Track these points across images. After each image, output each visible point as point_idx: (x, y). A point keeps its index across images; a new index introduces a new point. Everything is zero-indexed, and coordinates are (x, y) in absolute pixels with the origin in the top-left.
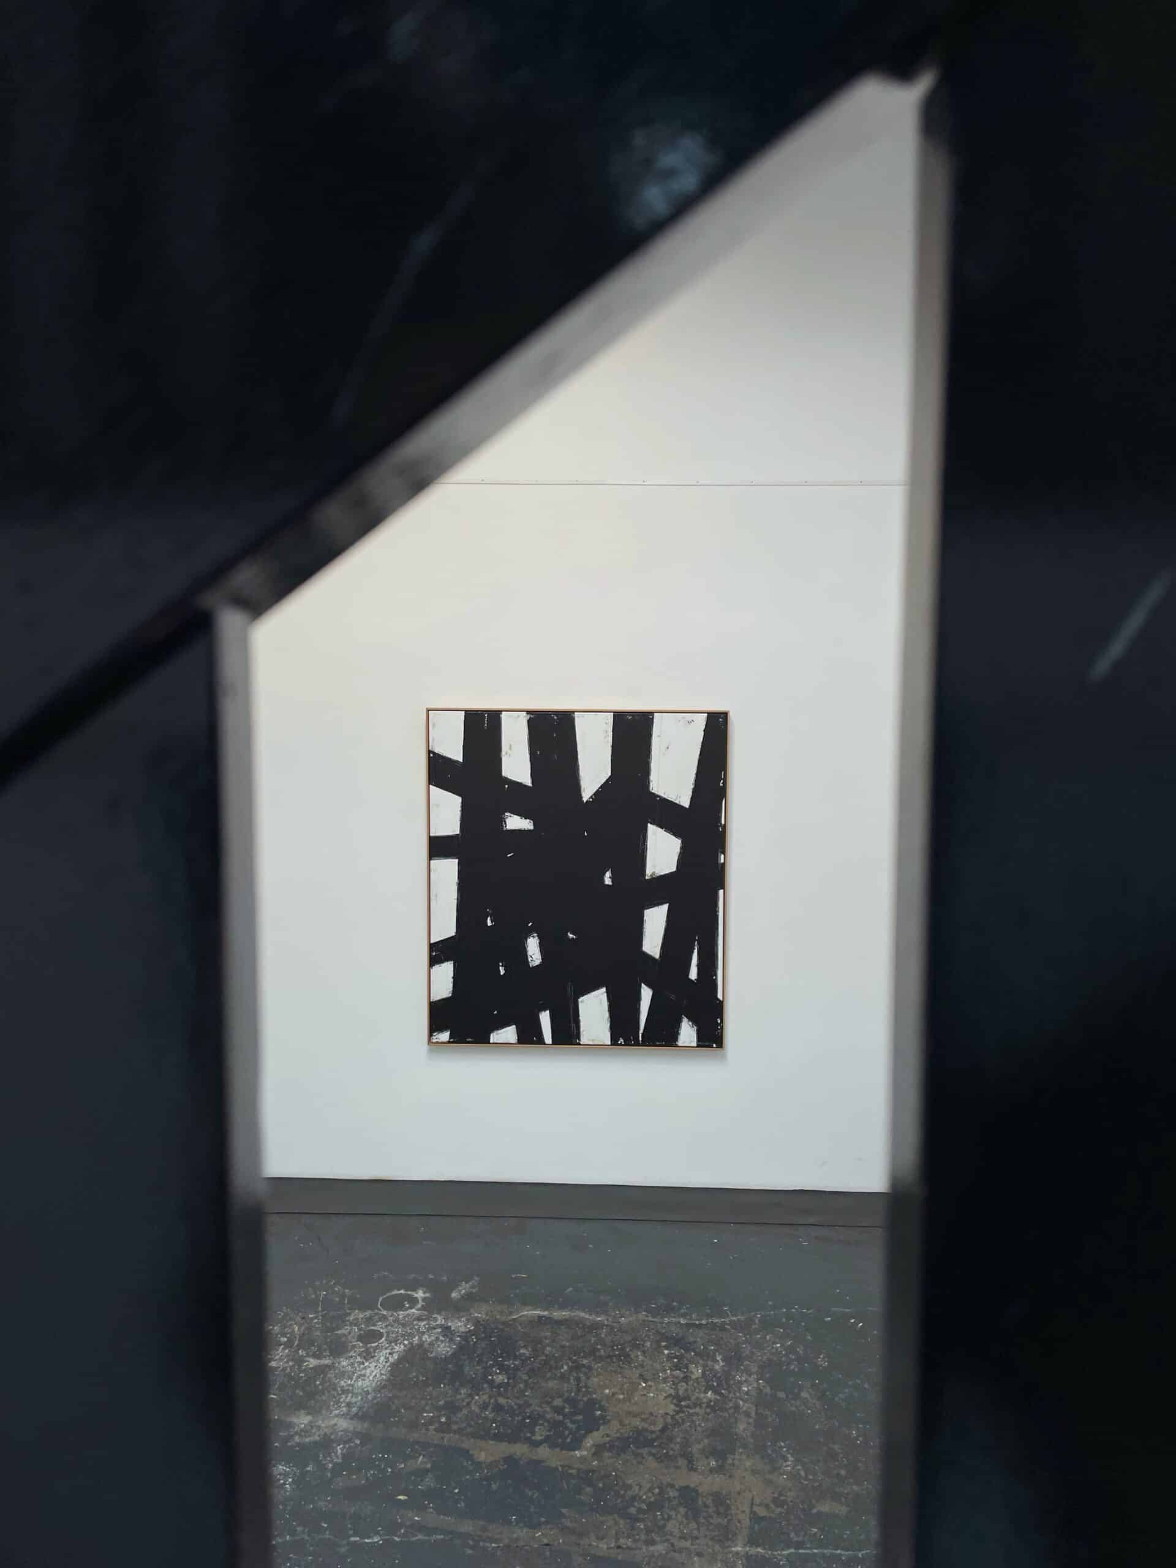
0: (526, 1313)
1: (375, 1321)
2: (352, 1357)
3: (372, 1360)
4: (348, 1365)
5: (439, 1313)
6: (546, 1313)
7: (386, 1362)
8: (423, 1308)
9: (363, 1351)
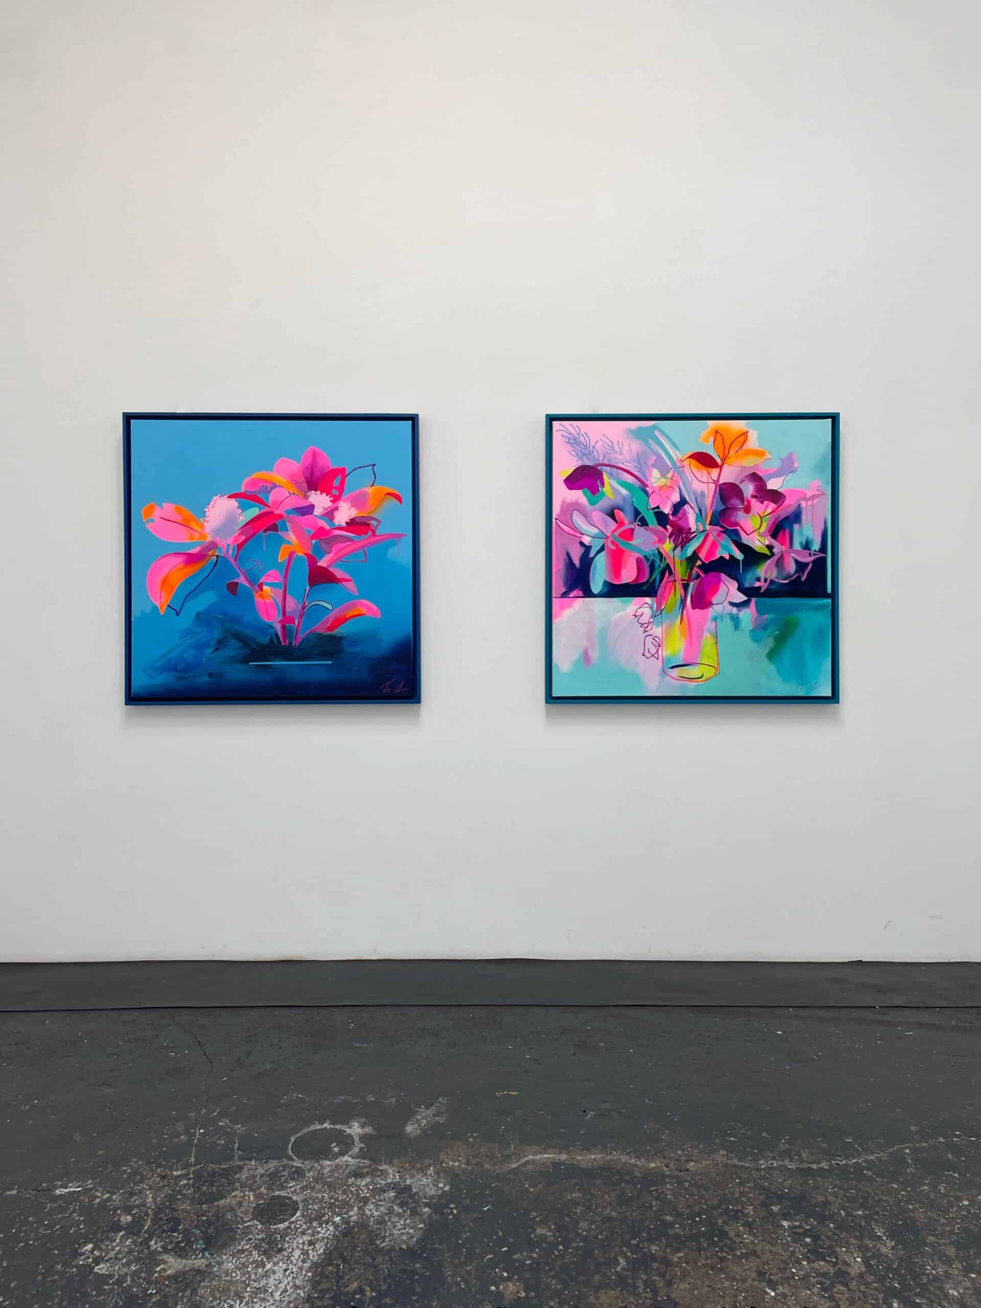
0: (531, 1157)
1: (283, 1179)
2: (243, 1251)
3: (279, 1256)
4: (237, 1268)
5: (391, 1163)
6: (564, 1157)
7: (304, 1261)
8: (362, 1155)
9: (263, 1239)
